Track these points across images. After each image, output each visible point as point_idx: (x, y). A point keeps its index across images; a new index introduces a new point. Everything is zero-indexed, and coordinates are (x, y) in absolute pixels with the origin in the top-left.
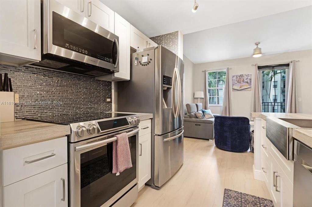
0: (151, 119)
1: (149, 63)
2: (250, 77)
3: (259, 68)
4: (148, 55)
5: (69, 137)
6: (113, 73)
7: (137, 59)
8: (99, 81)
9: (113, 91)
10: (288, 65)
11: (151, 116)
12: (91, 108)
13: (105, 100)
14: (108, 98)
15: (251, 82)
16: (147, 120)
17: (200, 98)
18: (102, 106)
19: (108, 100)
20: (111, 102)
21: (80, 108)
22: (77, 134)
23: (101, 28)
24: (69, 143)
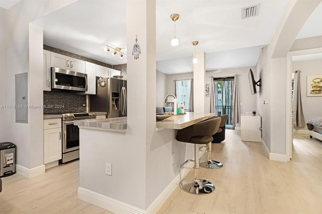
0: (106, 115)
1: (105, 86)
2: (208, 86)
3: (215, 79)
4: (105, 81)
5: (62, 118)
6: (84, 92)
7: (99, 83)
8: (78, 95)
9: (87, 100)
10: (233, 78)
11: (106, 113)
12: (74, 109)
13: (82, 106)
14: (84, 104)
15: (209, 90)
16: (104, 116)
17: (172, 103)
18: (80, 108)
19: (84, 105)
20: (86, 106)
21: (67, 109)
22: (65, 117)
23: (78, 73)
24: (62, 120)
